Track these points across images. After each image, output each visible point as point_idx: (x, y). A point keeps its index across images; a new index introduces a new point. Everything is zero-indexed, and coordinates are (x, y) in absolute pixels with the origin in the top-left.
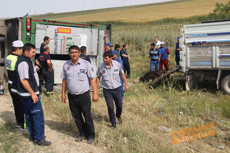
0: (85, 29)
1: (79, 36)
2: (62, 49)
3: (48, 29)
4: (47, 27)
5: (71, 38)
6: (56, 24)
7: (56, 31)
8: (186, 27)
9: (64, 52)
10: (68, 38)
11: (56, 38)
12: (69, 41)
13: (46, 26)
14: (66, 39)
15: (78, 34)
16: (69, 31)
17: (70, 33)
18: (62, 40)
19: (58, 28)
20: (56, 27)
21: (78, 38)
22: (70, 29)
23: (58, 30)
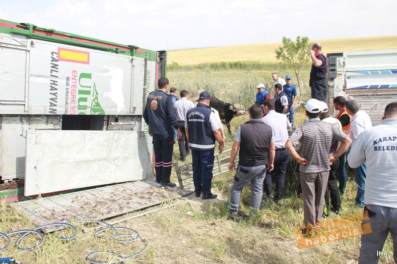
0: (119, 55)
1: (107, 71)
2: (69, 101)
3: (32, 50)
4: (32, 43)
5: (88, 76)
6: (53, 37)
7: (55, 56)
8: (348, 56)
9: (73, 108)
10: (83, 75)
11: (54, 73)
12: (85, 82)
13: (30, 41)
14: (78, 78)
15: (105, 67)
16: (84, 58)
17: (88, 63)
18: (68, 79)
19: (59, 49)
20: (55, 47)
21: (105, 74)
22: (88, 54)
23: (58, 54)
